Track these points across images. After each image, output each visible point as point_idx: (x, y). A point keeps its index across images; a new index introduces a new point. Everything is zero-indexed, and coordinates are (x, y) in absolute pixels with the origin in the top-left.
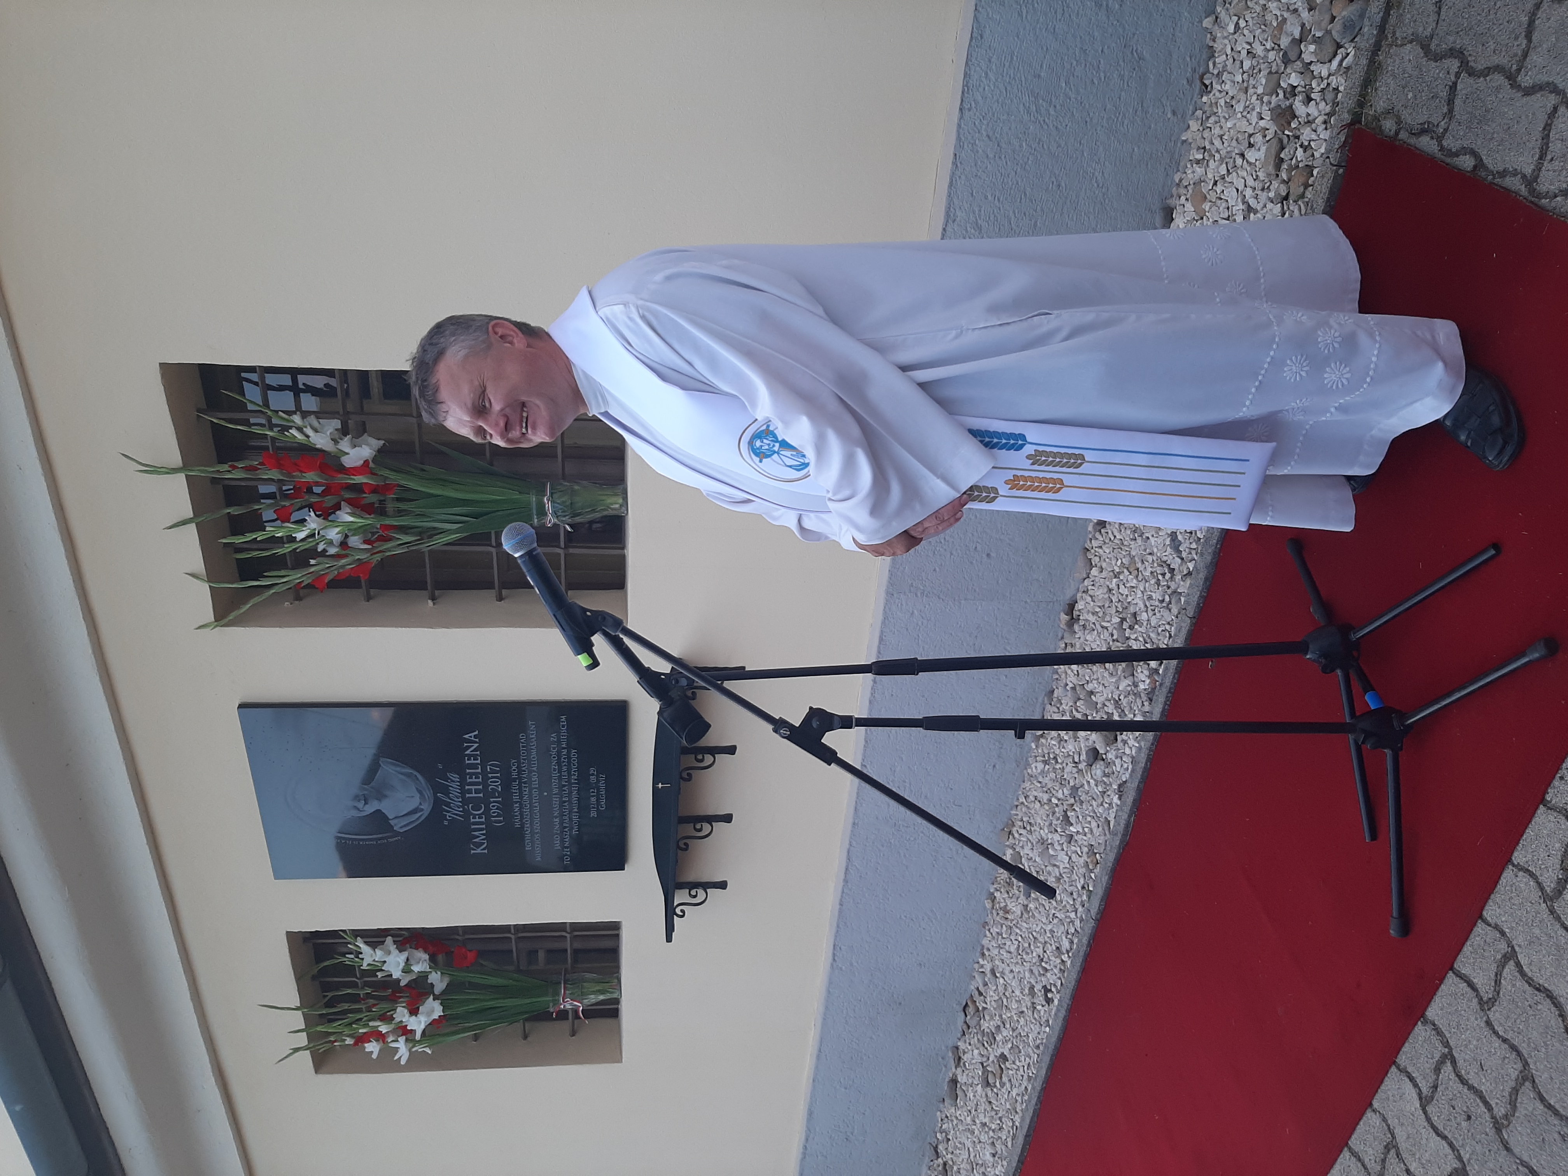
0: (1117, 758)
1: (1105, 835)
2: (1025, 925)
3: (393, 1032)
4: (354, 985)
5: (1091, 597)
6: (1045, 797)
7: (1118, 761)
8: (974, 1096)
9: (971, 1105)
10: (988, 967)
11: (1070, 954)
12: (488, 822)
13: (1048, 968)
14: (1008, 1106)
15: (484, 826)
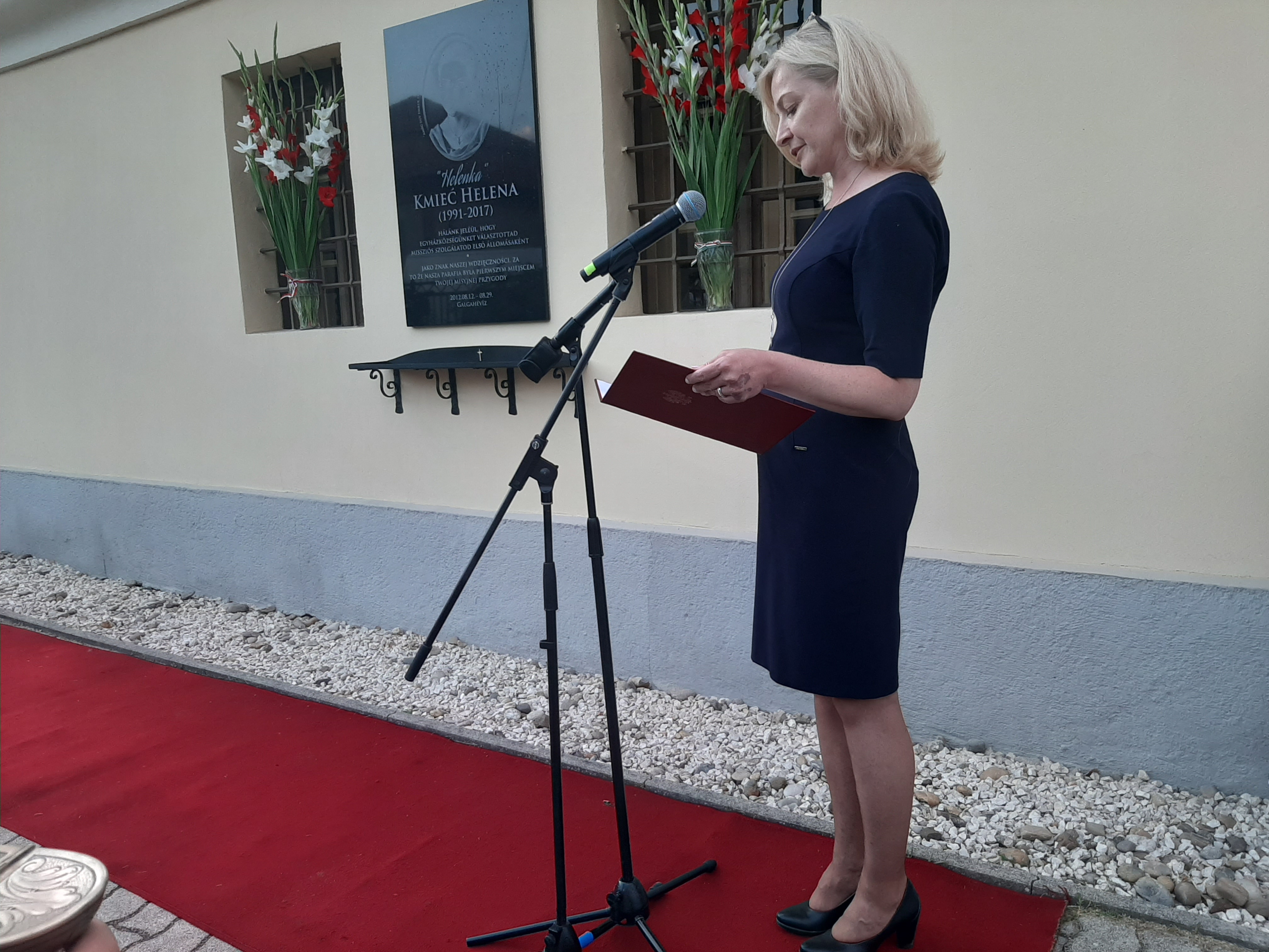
0: (524, 729)
1: (459, 722)
2: (380, 660)
3: (261, 139)
4: (298, 104)
5: (657, 701)
6: (488, 672)
7: (521, 730)
8: (236, 627)
9: (228, 624)
10: (343, 632)
11: (358, 699)
12: (441, 208)
13: (346, 681)
14: (229, 655)
15: (438, 205)
